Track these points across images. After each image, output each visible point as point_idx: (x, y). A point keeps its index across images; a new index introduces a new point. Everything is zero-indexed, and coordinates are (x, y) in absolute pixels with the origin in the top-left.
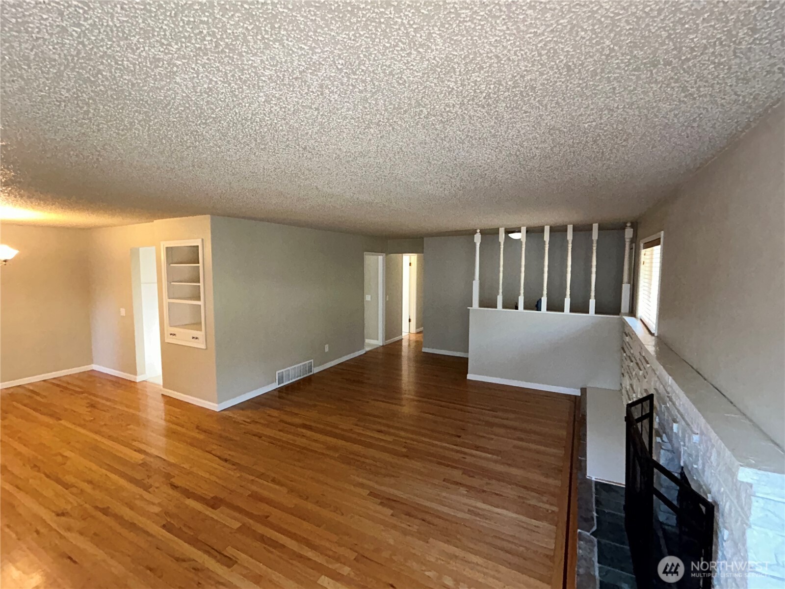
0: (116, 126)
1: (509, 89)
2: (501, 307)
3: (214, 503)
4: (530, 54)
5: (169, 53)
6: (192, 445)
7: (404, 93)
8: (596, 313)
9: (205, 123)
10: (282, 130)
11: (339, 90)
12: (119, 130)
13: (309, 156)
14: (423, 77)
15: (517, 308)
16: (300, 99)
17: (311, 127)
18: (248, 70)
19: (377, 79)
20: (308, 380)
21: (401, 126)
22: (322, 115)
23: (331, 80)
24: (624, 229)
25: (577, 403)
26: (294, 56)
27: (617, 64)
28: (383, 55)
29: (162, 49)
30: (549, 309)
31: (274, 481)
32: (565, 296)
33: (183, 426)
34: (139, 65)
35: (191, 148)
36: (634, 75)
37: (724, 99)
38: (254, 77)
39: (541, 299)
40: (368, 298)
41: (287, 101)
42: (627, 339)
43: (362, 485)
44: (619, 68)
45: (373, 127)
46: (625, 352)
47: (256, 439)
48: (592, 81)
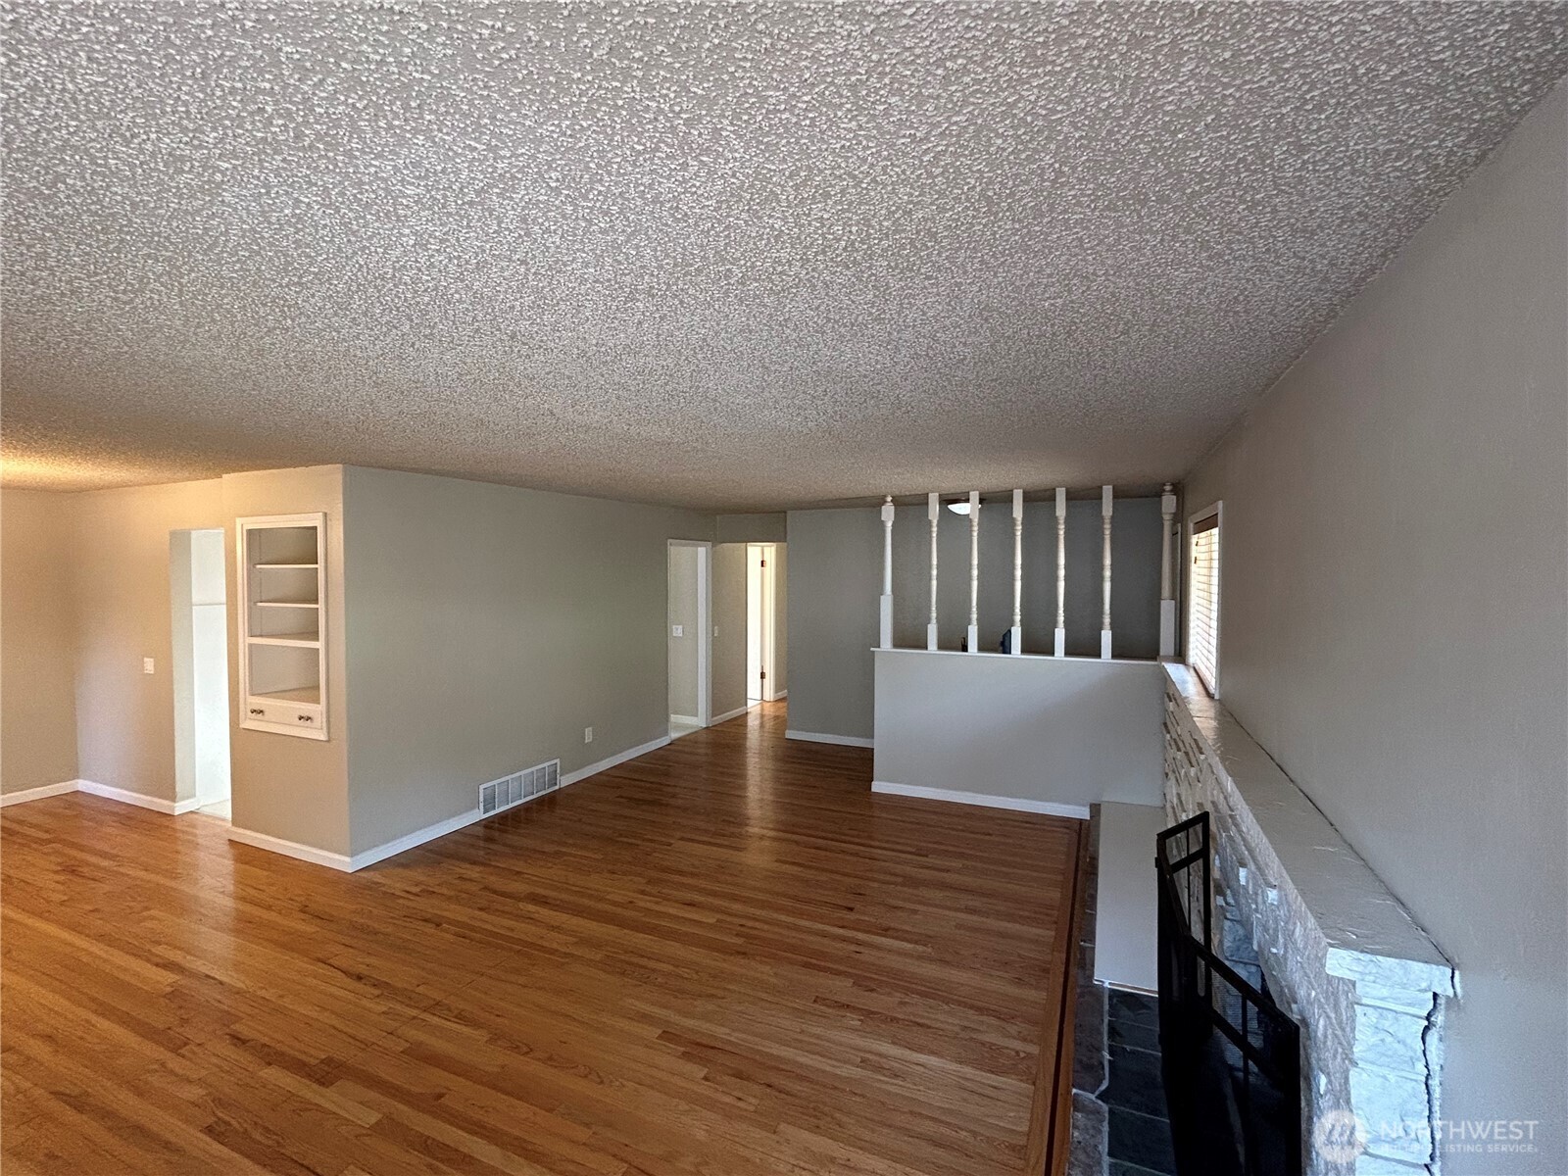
0: (109, 285)
1: (887, 235)
2: (935, 648)
3: (326, 1073)
4: (912, 173)
5: (200, 147)
6: (285, 947)
7: (689, 237)
8: (1114, 656)
9: (299, 284)
10: (460, 301)
11: (560, 227)
12: (116, 292)
13: (525, 350)
14: (720, 208)
15: (965, 648)
16: (486, 242)
17: (518, 296)
18: (370, 183)
19: (631, 209)
20: (548, 802)
21: (696, 298)
22: (535, 273)
23: (541, 209)
24: (1160, 496)
25: (1083, 835)
26: (458, 161)
27: (1074, 196)
28: (634, 165)
29: (185, 139)
30: (1026, 649)
31: (461, 1018)
32: (1055, 625)
33: (269, 908)
34: (141, 167)
35: (278, 331)
36: (1110, 218)
37: (1278, 264)
38: (386, 197)
39: (1010, 631)
40: (677, 631)
41: (461, 246)
42: (1171, 706)
43: (644, 1018)
44: (1079, 204)
45: (641, 298)
46: (1169, 732)
47: (430, 929)
48: (1037, 225)
